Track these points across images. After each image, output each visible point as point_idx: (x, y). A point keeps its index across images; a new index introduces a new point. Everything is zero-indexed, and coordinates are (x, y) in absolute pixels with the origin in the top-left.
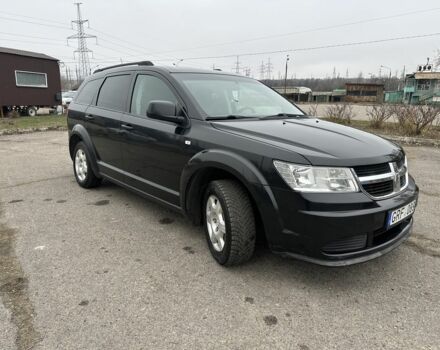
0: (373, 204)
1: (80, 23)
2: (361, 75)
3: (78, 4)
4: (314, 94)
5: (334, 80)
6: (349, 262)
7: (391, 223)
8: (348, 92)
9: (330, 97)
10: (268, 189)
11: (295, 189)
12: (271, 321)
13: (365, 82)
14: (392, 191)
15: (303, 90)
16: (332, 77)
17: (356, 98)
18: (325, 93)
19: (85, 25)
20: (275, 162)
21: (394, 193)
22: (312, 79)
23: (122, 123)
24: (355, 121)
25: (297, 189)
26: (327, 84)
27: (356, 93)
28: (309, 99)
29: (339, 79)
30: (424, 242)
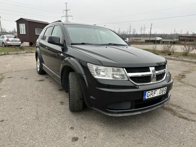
0: (135, 87)
1: (67, 11)
2: (188, 32)
3: (66, 3)
4: (163, 40)
5: (174, 35)
6: (120, 115)
7: (147, 98)
8: (180, 40)
9: (171, 42)
10: (85, 76)
11: (95, 77)
12: (75, 139)
13: (189, 36)
14: (150, 81)
15: (158, 39)
16: (173, 34)
17: (183, 42)
18: (168, 40)
19: (68, 11)
20: (88, 64)
21: (151, 83)
22: (164, 34)
23: (46, 46)
24: (176, 52)
25: (96, 77)
26: (171, 36)
27: (184, 40)
28: (161, 43)
29: (177, 34)
30: (179, 110)
